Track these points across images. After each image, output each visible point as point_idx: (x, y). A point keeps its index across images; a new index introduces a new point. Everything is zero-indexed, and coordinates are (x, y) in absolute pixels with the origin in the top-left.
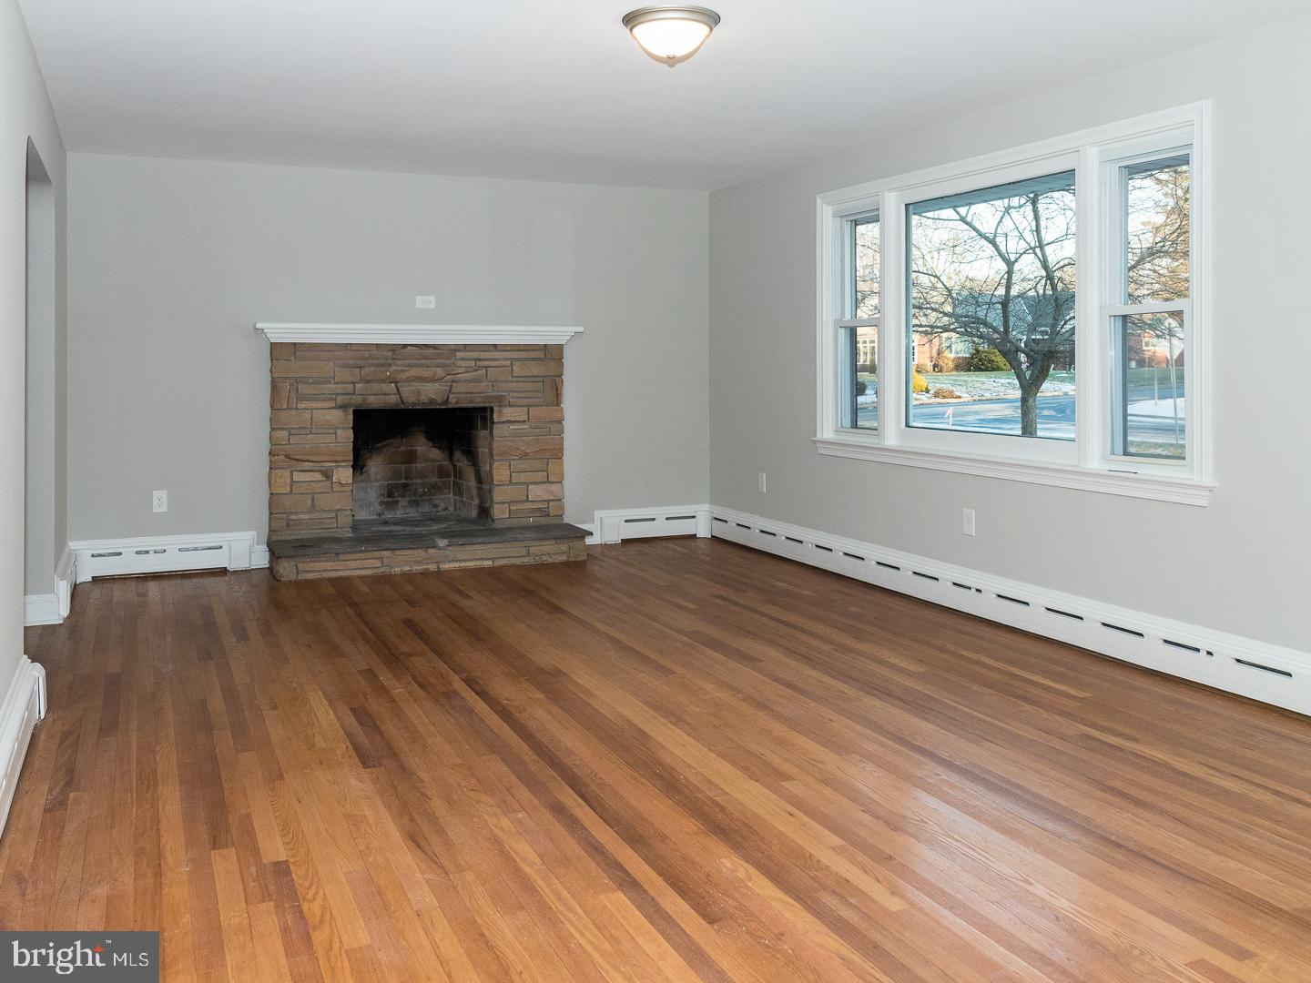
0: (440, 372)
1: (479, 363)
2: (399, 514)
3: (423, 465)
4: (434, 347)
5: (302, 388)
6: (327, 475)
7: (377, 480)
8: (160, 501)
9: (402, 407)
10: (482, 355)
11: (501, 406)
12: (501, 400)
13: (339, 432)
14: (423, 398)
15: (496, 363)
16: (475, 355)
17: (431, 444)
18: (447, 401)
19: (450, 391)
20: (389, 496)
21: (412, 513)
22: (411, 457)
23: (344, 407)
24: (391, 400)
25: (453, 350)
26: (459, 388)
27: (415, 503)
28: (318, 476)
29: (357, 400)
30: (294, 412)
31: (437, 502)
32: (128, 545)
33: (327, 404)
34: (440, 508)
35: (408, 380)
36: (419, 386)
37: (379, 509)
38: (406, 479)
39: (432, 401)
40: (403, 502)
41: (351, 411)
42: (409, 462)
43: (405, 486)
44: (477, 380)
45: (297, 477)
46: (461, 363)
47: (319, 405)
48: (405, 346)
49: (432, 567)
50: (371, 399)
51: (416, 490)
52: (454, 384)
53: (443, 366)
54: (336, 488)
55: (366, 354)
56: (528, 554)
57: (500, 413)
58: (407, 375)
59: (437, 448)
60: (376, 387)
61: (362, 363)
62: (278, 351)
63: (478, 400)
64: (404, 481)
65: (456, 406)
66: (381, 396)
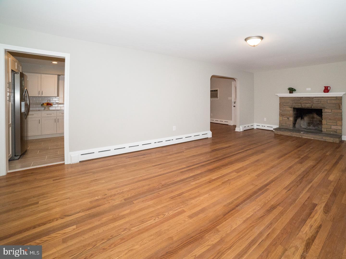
0: (310, 102)
1: (319, 100)
2: (311, 128)
3: (316, 119)
4: (309, 97)
5: (284, 104)
6: (288, 118)
7: (306, 121)
8: (265, 119)
9: (302, 108)
10: (320, 99)
11: (324, 109)
12: (324, 108)
13: (290, 112)
14: (306, 107)
15: (323, 100)
16: (318, 99)
17: (318, 116)
18: (311, 107)
19: (312, 105)
20: (309, 124)
21: (313, 128)
22: (313, 118)
23: (291, 107)
24: (300, 107)
25: (313, 98)
26: (315, 105)
27: (313, 126)
28: (287, 118)
29: (293, 106)
30: (283, 108)
31: (319, 127)
32: (261, 125)
33: (288, 107)
34: (320, 128)
35: (303, 103)
36: (305, 104)
37: (307, 126)
38: (312, 121)
39: (308, 107)
40: (311, 126)
41: (292, 108)
42: (313, 119)
43: (312, 123)
44: (318, 104)
45: (283, 118)
46: (315, 100)
47: (287, 107)
48: (303, 97)
49: (301, 137)
50: (296, 106)
51: (314, 124)
52: (313, 104)
53: (311, 101)
54: (290, 121)
55: (295, 99)
56: (322, 139)
57: (324, 110)
58: (303, 102)
59: (319, 116)
60: (297, 104)
61: (294, 100)
62: (281, 98)
63: (319, 107)
64: (312, 122)
65: (313, 108)
66: (298, 106)
